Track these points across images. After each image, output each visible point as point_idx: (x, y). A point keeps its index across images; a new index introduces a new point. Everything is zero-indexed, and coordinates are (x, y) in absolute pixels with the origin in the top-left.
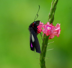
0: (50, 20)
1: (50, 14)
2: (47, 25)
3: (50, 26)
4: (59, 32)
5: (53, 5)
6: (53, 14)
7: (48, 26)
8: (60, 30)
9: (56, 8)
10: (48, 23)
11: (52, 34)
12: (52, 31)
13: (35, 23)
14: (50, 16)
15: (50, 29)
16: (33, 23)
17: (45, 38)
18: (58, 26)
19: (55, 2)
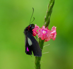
0: (46, 23)
1: (46, 17)
2: (42, 29)
3: (46, 30)
4: (55, 35)
5: (49, 8)
6: (49, 17)
7: (44, 30)
8: (55, 34)
9: (52, 11)
10: (44, 27)
11: (47, 38)
12: (48, 35)
13: (30, 26)
14: (46, 19)
15: (46, 33)
16: (29, 26)
17: (40, 41)
18: (54, 29)
19: (51, 5)
